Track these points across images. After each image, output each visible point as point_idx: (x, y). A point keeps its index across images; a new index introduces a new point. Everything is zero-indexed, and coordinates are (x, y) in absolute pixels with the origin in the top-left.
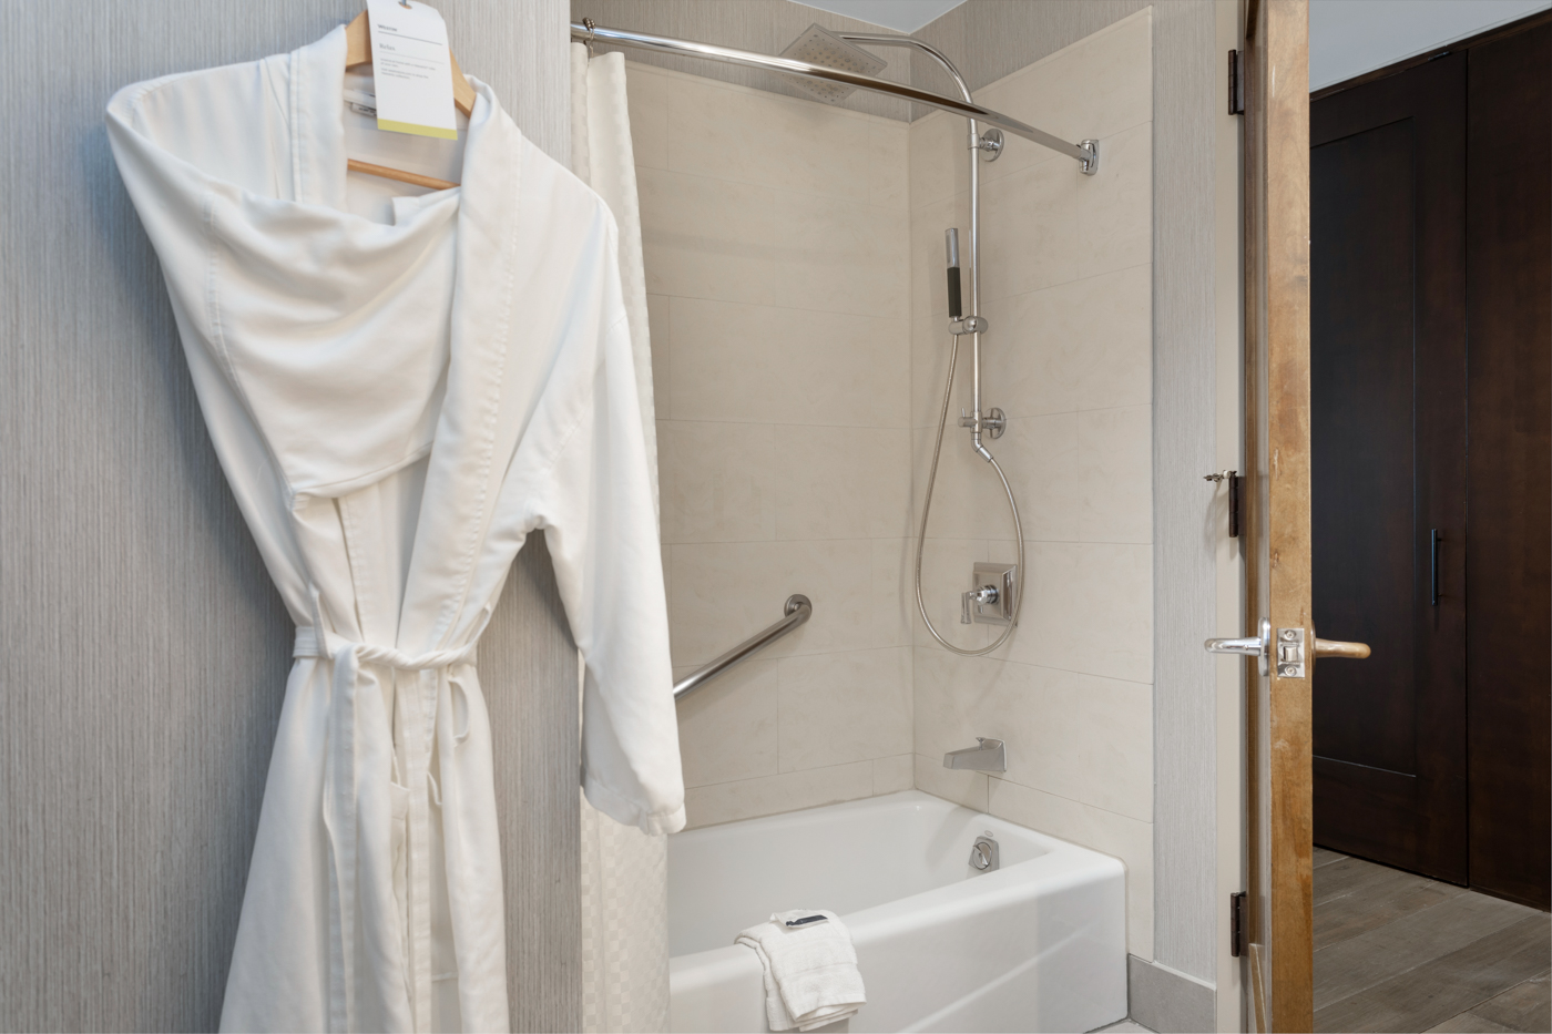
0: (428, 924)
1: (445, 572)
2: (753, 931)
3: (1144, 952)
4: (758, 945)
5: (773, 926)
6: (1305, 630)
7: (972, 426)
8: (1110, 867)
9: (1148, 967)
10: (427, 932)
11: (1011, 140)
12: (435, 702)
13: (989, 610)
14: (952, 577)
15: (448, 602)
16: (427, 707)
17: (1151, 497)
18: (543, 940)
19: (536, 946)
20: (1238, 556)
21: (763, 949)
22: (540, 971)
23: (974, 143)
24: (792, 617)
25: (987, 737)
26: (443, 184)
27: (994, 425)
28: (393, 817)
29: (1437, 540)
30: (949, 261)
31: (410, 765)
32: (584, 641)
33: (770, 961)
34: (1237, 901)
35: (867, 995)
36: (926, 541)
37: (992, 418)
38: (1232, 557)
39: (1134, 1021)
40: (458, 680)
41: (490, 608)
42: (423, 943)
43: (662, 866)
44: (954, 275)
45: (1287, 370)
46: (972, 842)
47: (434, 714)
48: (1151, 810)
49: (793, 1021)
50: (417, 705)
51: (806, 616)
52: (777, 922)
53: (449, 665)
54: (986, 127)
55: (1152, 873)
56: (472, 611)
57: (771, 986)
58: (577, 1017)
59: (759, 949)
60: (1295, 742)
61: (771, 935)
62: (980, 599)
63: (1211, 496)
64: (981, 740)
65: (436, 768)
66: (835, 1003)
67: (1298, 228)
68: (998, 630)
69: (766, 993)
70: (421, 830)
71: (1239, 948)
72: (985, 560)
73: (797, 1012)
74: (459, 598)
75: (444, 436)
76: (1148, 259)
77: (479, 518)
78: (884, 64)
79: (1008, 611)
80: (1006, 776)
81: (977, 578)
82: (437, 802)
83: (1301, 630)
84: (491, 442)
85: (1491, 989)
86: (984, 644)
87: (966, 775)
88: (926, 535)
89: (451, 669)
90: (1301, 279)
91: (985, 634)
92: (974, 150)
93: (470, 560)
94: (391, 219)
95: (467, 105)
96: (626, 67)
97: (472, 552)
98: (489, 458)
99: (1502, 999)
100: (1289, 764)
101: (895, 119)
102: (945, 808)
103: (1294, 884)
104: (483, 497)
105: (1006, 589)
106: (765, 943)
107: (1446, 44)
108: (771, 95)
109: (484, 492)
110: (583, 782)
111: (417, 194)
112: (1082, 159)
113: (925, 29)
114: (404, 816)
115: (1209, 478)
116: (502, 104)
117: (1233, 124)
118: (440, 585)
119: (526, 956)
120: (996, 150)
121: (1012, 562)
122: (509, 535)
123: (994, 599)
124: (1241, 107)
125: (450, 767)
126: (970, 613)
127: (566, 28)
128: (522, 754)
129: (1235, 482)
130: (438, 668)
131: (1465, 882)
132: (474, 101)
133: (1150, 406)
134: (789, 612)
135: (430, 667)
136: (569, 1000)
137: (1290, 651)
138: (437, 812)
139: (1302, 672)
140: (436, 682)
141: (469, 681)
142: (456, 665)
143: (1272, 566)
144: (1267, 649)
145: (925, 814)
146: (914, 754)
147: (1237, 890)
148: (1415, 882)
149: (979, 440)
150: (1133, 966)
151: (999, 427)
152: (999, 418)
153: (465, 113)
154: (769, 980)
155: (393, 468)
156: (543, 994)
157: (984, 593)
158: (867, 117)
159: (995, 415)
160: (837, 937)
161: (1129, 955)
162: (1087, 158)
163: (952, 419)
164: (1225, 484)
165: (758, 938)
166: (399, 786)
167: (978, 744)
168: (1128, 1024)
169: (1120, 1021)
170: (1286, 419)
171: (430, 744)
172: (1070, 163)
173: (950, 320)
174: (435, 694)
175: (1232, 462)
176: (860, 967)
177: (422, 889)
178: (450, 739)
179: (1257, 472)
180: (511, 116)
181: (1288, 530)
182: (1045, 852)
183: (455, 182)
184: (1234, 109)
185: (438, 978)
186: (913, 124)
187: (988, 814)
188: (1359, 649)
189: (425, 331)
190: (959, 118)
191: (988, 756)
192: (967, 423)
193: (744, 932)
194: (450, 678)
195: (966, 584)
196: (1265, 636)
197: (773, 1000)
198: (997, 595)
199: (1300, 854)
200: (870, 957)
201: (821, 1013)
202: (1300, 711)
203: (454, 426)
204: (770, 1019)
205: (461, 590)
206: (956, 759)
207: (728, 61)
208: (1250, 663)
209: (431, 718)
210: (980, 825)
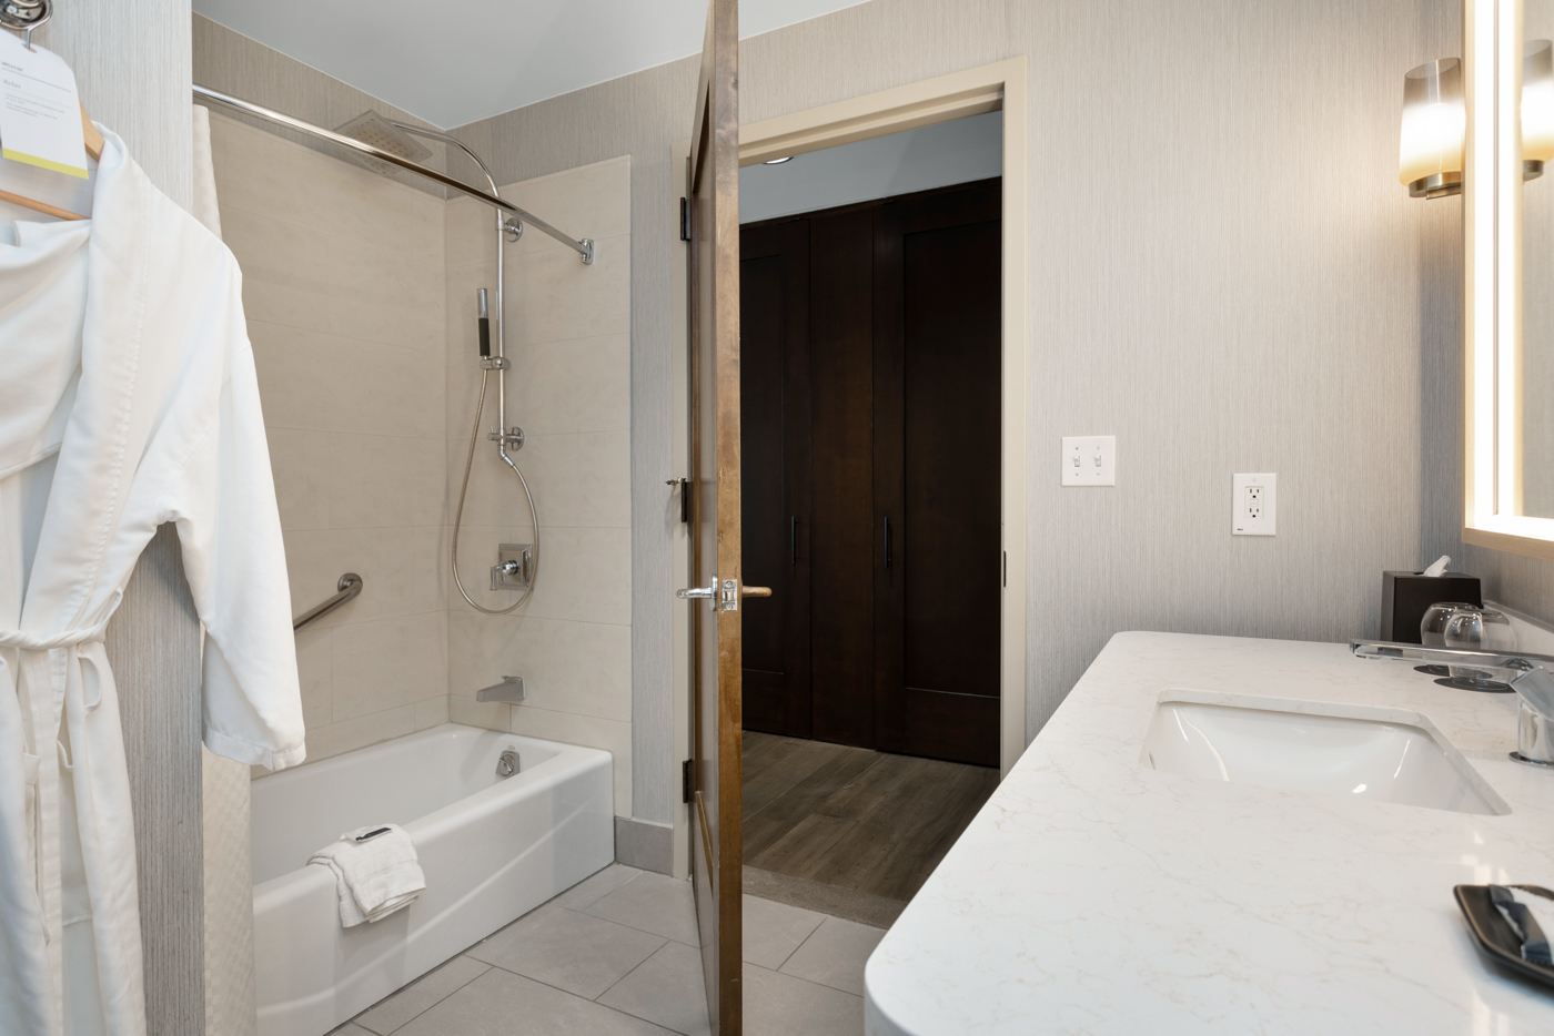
0: (59, 876)
1: (76, 561)
2: (326, 851)
3: (625, 813)
4: (331, 861)
5: (344, 843)
6: (736, 581)
7: (499, 440)
8: (603, 757)
9: (628, 823)
10: (58, 883)
11: (527, 228)
12: (65, 677)
13: (509, 579)
14: (481, 556)
15: (76, 587)
16: (58, 682)
17: (629, 495)
18: (166, 875)
19: (159, 882)
20: (686, 535)
21: (336, 863)
22: (163, 903)
23: (500, 226)
24: (345, 592)
25: (510, 675)
26: (71, 216)
27: (515, 440)
28: (27, 784)
29: (795, 523)
30: (480, 313)
31: (38, 736)
32: (208, 615)
33: (343, 871)
34: (687, 765)
35: (426, 882)
36: (461, 528)
37: (513, 434)
38: (683, 536)
39: (619, 863)
40: (88, 655)
41: (121, 591)
42: (53, 892)
43: (246, 807)
44: (484, 325)
45: (727, 417)
46: (499, 756)
47: (63, 687)
48: (630, 713)
49: (365, 915)
50: (45, 680)
51: (358, 590)
52: (347, 840)
53: (78, 644)
54: (509, 215)
55: (631, 757)
56: (102, 595)
57: (344, 891)
58: (199, 935)
59: (333, 865)
60: (732, 651)
61: (344, 852)
62: (504, 571)
63: (669, 495)
64: (505, 678)
65: (65, 736)
66: (400, 893)
67: (733, 329)
68: (518, 594)
69: (340, 898)
70: (51, 792)
71: (688, 797)
72: (507, 542)
73: (368, 907)
74: (90, 583)
75: (73, 439)
76: (628, 329)
77: (111, 512)
78: (430, 154)
79: (526, 579)
80: (524, 702)
81: (501, 555)
82: (67, 765)
83: (735, 581)
84: (123, 446)
85: (824, 797)
86: (507, 605)
87: (493, 705)
88: (461, 523)
89: (80, 646)
90: (735, 361)
91: (509, 598)
92: (500, 232)
93: (101, 549)
94: (14, 240)
95: (96, 150)
96: (210, 117)
97: (103, 543)
98: (121, 460)
99: (831, 801)
100: (729, 665)
101: (433, 194)
102: (475, 734)
103: (732, 740)
104: (114, 494)
105: (525, 563)
106: (338, 858)
107: (798, 213)
108: (326, 157)
109: (116, 490)
110: (204, 737)
111: (44, 221)
112: (583, 253)
113: (458, 129)
114: (34, 784)
115: (669, 483)
116: (132, 154)
117: (683, 246)
118: (68, 572)
119: (149, 892)
120: (517, 234)
121: (529, 543)
122: (142, 527)
123: (515, 571)
124: (688, 236)
125: (79, 733)
126: (497, 581)
127: (189, 87)
128: (145, 717)
129: (684, 484)
130: (67, 647)
131: (810, 737)
132: (103, 147)
133: (629, 432)
134: (342, 588)
135: (60, 646)
136: (191, 921)
137: (729, 594)
138: (67, 776)
139: (736, 607)
140: (65, 659)
141: (98, 655)
142: (86, 642)
143: (719, 541)
144: (716, 594)
145: (457, 741)
146: (449, 695)
147: (686, 759)
148: (784, 741)
149: (504, 451)
150: (618, 825)
151: (519, 442)
152: (519, 435)
153: (94, 156)
154: (343, 888)
155: (18, 467)
156: (166, 921)
157: (508, 567)
158: (411, 189)
159: (516, 432)
160: (400, 844)
161: (615, 817)
162: (585, 252)
163: (483, 435)
164: (679, 487)
165: (331, 855)
166: (27, 754)
167: (503, 681)
168: (615, 866)
169: (609, 865)
170: (727, 448)
171: (59, 715)
172: (573, 254)
173: (481, 358)
174: (64, 669)
175: (682, 472)
176: (419, 862)
177: (52, 846)
178: (80, 707)
179: (700, 480)
180: (141, 166)
181: (728, 518)
182: (555, 754)
183: (87, 215)
184: (684, 238)
185: (66, 923)
186: (449, 201)
187: (511, 733)
188: (765, 591)
189: (55, 345)
190: (489, 207)
191: (510, 690)
192: (495, 438)
193: (317, 853)
194: (80, 655)
195: (493, 560)
196: (715, 586)
197: (347, 903)
198: (517, 568)
199: (735, 721)
200: (427, 853)
201: (388, 904)
202: (735, 631)
203: (85, 431)
204: (344, 919)
205: (92, 576)
206: (486, 694)
207: (293, 129)
208: (696, 605)
209: (60, 692)
210: (504, 742)
